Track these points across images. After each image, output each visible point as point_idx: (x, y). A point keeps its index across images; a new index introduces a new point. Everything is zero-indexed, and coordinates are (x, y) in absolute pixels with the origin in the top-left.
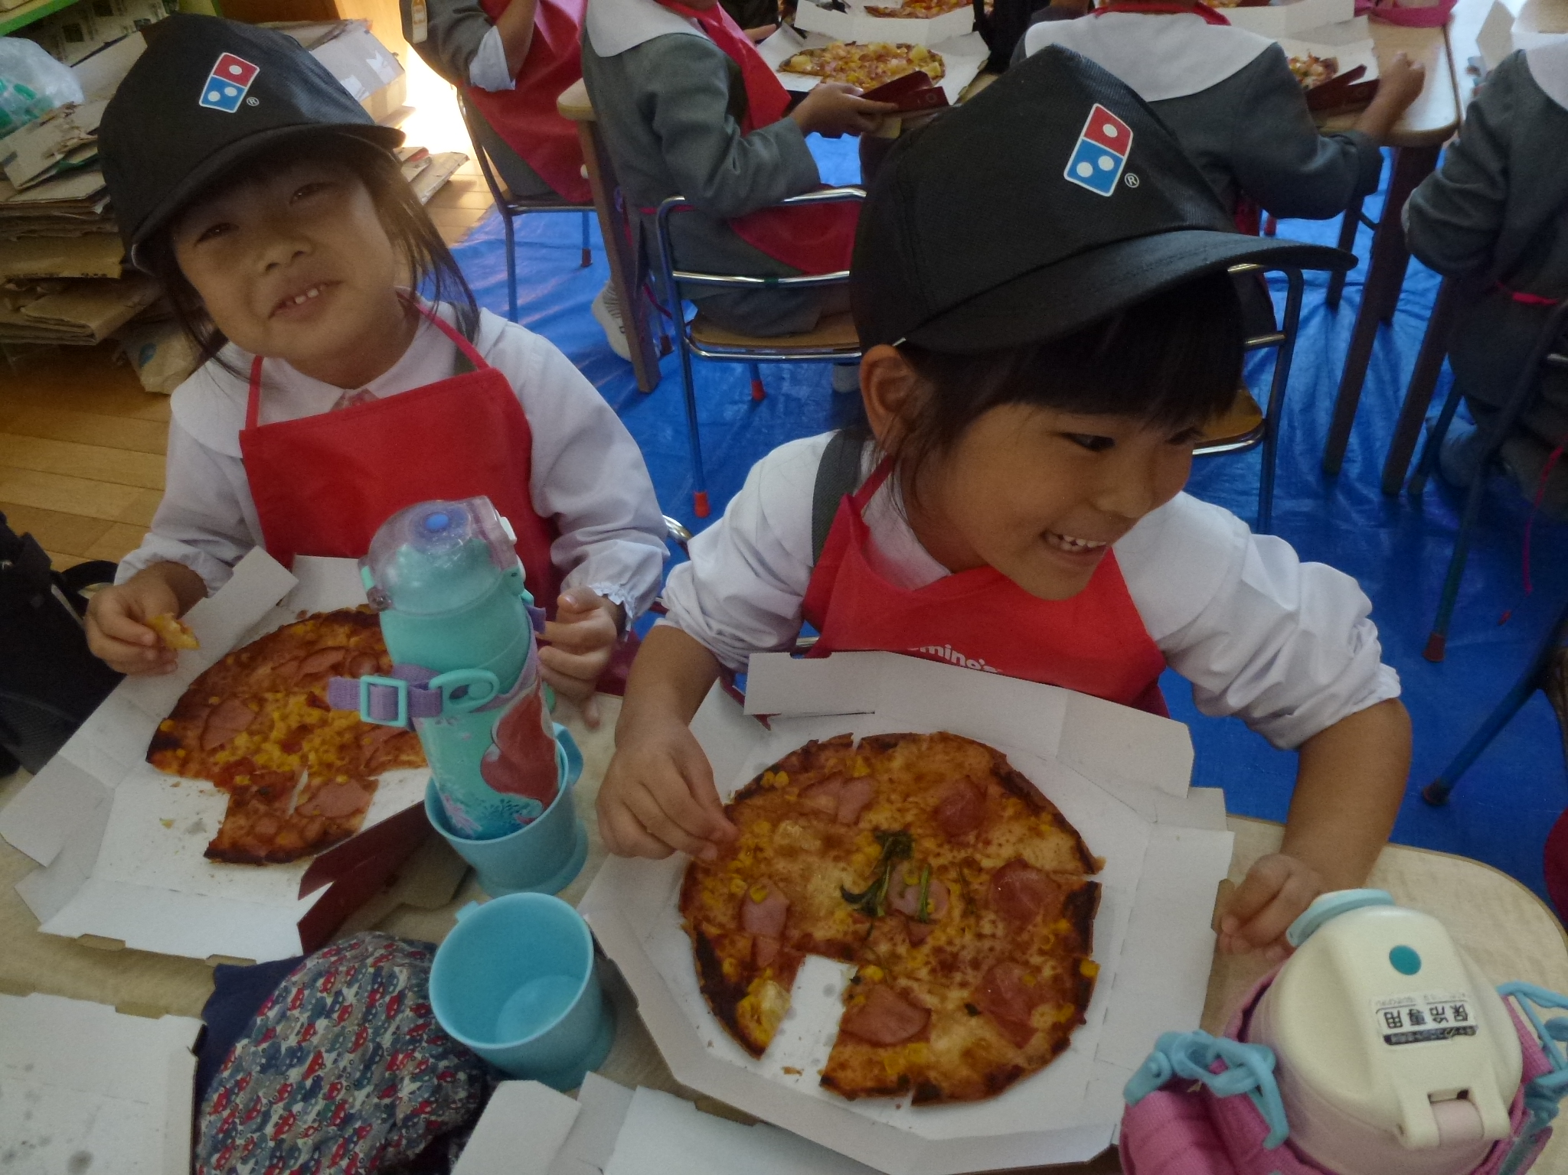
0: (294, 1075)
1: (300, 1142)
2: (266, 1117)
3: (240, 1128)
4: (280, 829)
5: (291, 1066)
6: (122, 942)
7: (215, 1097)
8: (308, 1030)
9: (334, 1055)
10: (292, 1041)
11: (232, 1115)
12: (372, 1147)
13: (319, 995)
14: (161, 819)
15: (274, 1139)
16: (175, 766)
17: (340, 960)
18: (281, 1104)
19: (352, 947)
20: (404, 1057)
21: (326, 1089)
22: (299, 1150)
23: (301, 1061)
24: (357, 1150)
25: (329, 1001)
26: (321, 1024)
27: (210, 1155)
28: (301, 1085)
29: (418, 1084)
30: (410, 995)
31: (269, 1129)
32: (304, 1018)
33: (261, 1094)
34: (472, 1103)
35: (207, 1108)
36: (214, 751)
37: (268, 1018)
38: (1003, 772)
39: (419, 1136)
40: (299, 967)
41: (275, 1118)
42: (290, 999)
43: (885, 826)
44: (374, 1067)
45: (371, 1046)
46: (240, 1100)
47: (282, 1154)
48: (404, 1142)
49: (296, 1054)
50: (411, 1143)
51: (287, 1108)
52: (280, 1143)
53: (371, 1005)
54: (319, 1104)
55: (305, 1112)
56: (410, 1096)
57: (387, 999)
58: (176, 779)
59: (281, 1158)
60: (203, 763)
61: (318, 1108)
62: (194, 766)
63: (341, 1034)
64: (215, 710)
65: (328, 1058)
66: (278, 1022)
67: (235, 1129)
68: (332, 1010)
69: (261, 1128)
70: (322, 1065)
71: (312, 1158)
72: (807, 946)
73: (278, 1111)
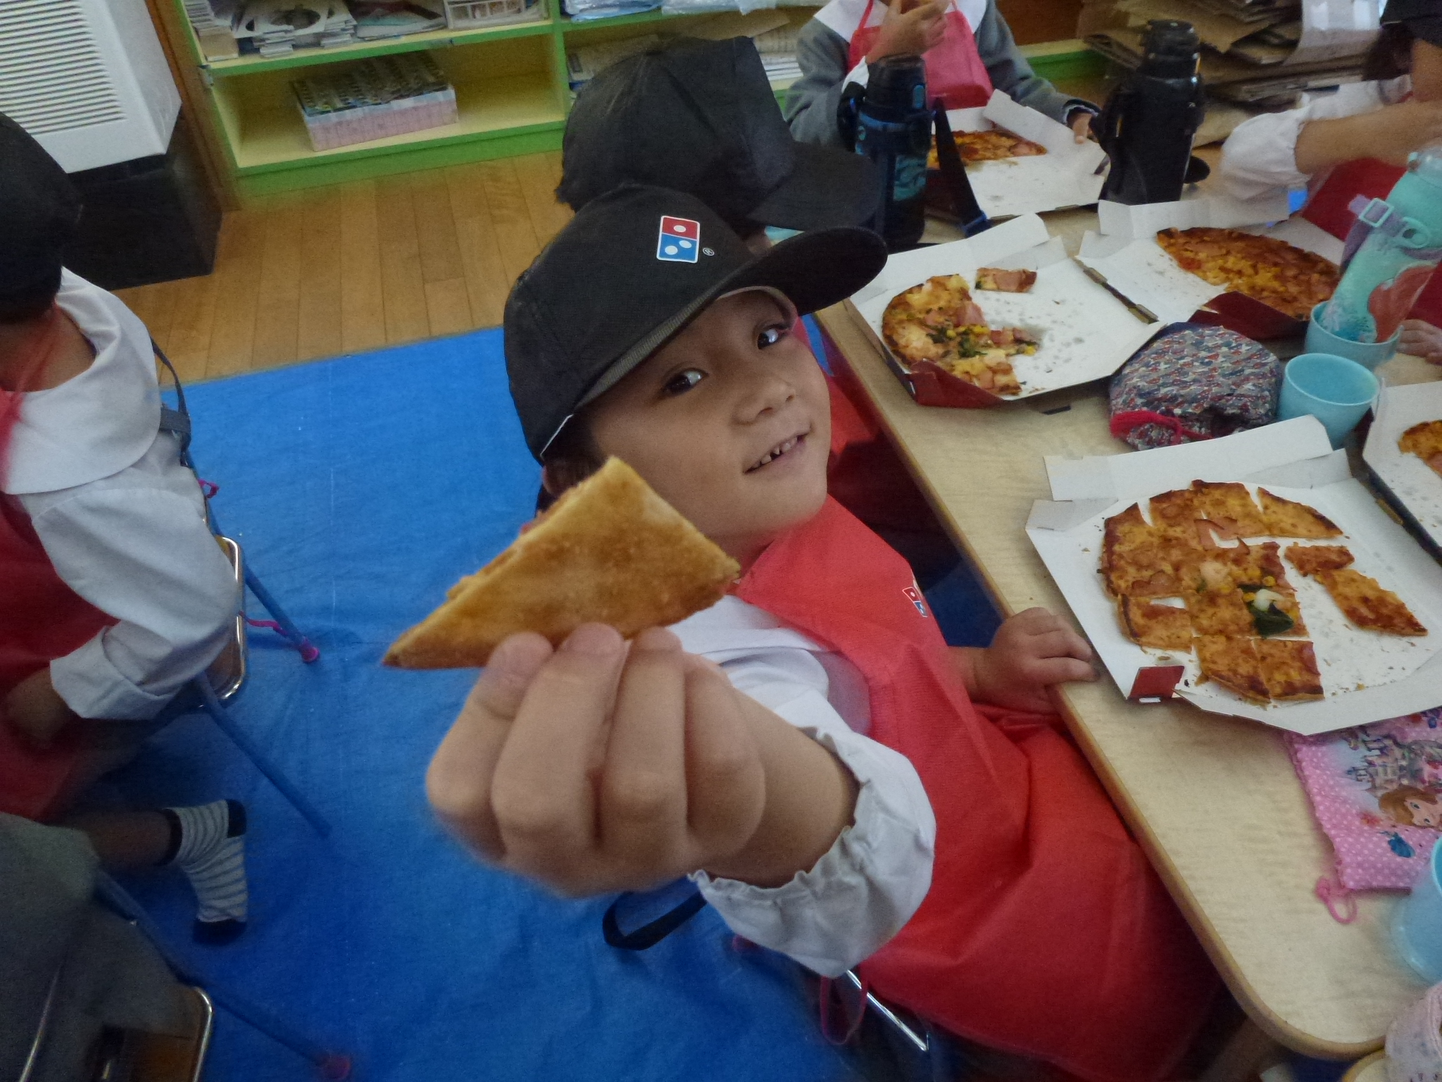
0: (1203, 354)
1: (1190, 373)
2: (1182, 358)
3: (1170, 354)
5: (1204, 350)
7: (1166, 340)
8: (1219, 346)
9: (1224, 359)
10: (1210, 344)
11: (1169, 348)
12: (1217, 393)
15: (1181, 365)
16: (1166, 244)
18: (1191, 359)
21: (1211, 367)
23: (1209, 351)
25: (1234, 345)
26: (1225, 349)
27: (1147, 355)
28: (1203, 359)
29: (1254, 388)
30: (1268, 367)
31: (1181, 362)
32: (1220, 342)
33: (1186, 350)
39: (1237, 406)
41: (1186, 360)
42: (1219, 333)
45: (1240, 368)
46: (1176, 347)
47: (1181, 371)
48: (1231, 402)
49: (1209, 349)
50: (1231, 407)
51: (1193, 361)
52: (1181, 368)
55: (1198, 367)
57: (1258, 361)
59: (1179, 372)
61: (1204, 370)
65: (1221, 359)
67: (1168, 352)
68: (1232, 348)
69: (1178, 359)
70: (1216, 359)
71: (1190, 382)
73: (1189, 359)
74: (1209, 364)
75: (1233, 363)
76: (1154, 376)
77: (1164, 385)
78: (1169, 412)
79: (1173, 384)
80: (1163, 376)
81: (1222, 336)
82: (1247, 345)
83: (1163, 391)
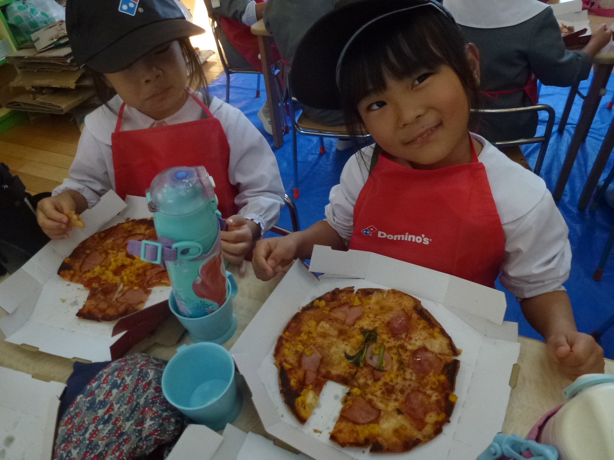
0: (101, 412)
1: (100, 442)
2: (87, 429)
3: (75, 433)
4: (108, 307)
5: (100, 408)
6: (38, 348)
7: (66, 419)
8: (109, 393)
9: (118, 405)
10: (101, 398)
11: (72, 427)
12: (130, 448)
13: (115, 378)
14: (60, 299)
15: (89, 440)
16: (69, 277)
17: (126, 365)
18: (94, 425)
19: (132, 359)
20: (148, 410)
21: (113, 420)
22: (99, 446)
23: (104, 407)
24: (124, 448)
25: (119, 381)
26: (115, 391)
27: (61, 444)
28: (103, 417)
29: (153, 422)
30: (154, 382)
31: (87, 435)
32: (108, 388)
33: (85, 419)
34: (176, 432)
35: (62, 423)
36: (86, 272)
37: (92, 386)
38: (419, 309)
39: (152, 445)
40: (108, 366)
41: (90, 431)
42: (102, 379)
43: (366, 327)
44: (135, 412)
45: (135, 403)
46: (76, 421)
47: (92, 446)
48: (145, 447)
49: (103, 403)
50: (148, 448)
51: (96, 427)
52: (91, 442)
53: (137, 385)
54: (110, 426)
55: (103, 429)
56: (149, 427)
57: (144, 383)
58: (69, 283)
59: (91, 448)
60: (81, 277)
61: (109, 428)
62: (76, 278)
63: (123, 396)
64: (88, 255)
65: (116, 407)
66: (96, 389)
67: (73, 433)
68: (120, 386)
69: (83, 434)
70: (113, 410)
71: (104, 450)
72: (328, 377)
73: (92, 427)
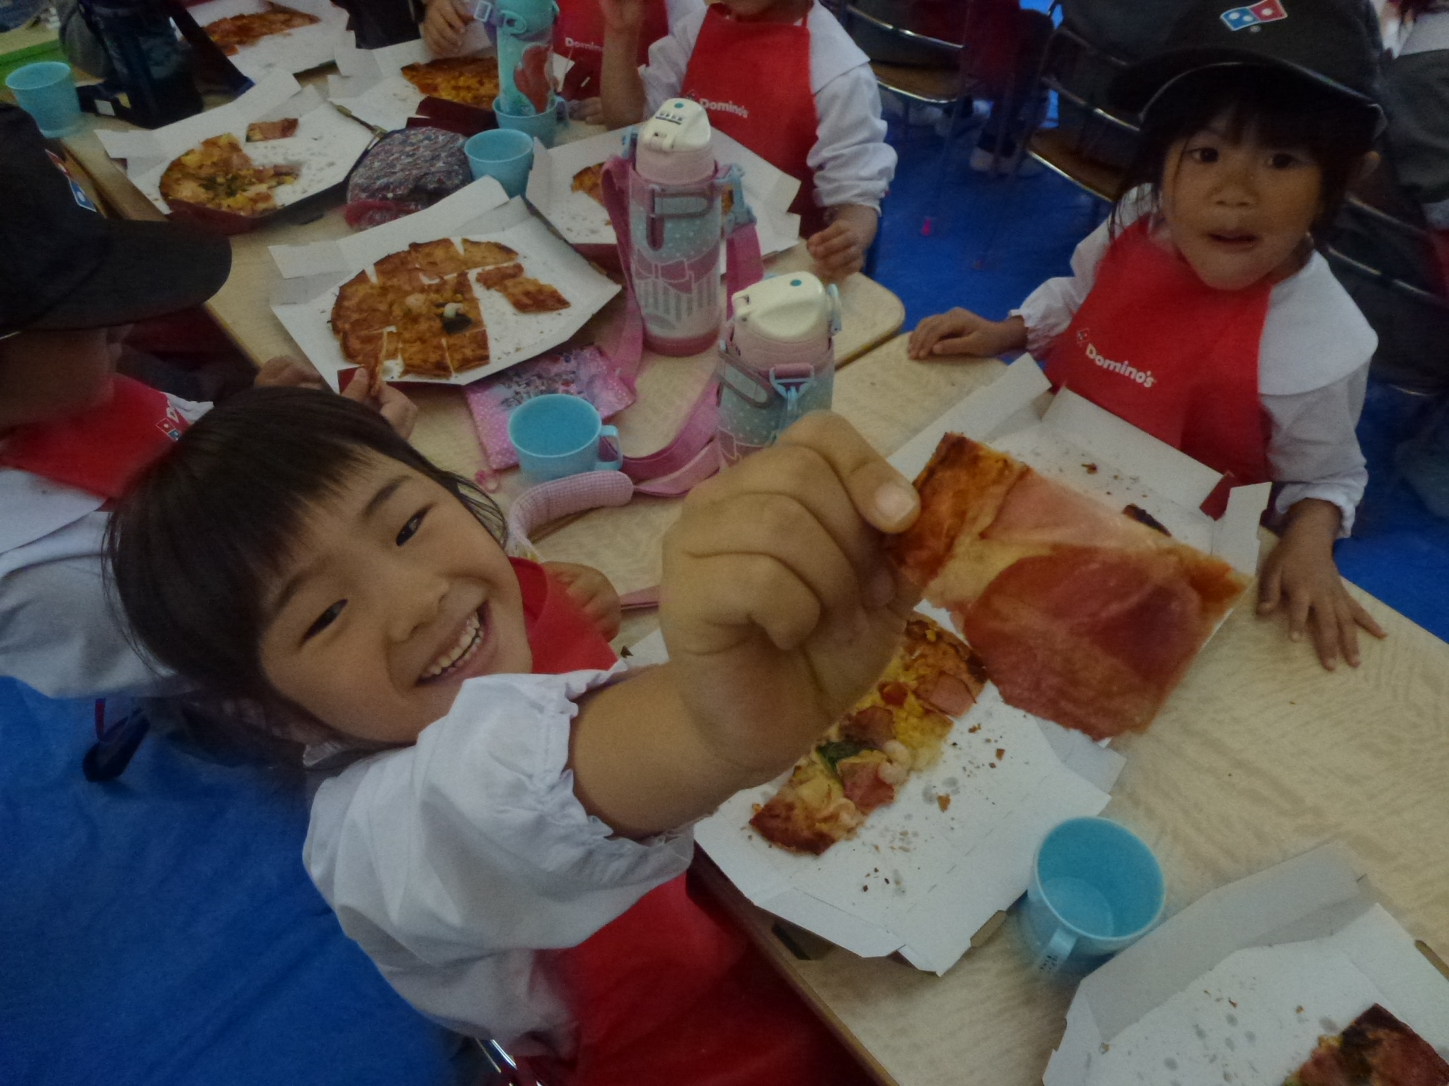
0: (408, 149)
1: (398, 165)
2: (392, 155)
5: (409, 146)
9: (425, 149)
10: (414, 141)
11: (382, 150)
21: (414, 157)
25: (433, 137)
26: (426, 142)
28: (408, 152)
32: (422, 137)
33: (395, 149)
48: (429, 179)
49: (412, 144)
50: (431, 181)
51: (400, 156)
52: (391, 163)
54: (410, 160)
55: (404, 159)
57: (450, 145)
61: (409, 160)
65: (421, 150)
68: (432, 140)
70: (418, 151)
73: (396, 155)
74: (413, 155)
75: (431, 151)
76: (370, 173)
77: (378, 178)
78: (385, 198)
79: (385, 176)
80: (377, 172)
81: (423, 133)
82: (443, 135)
83: (379, 183)
